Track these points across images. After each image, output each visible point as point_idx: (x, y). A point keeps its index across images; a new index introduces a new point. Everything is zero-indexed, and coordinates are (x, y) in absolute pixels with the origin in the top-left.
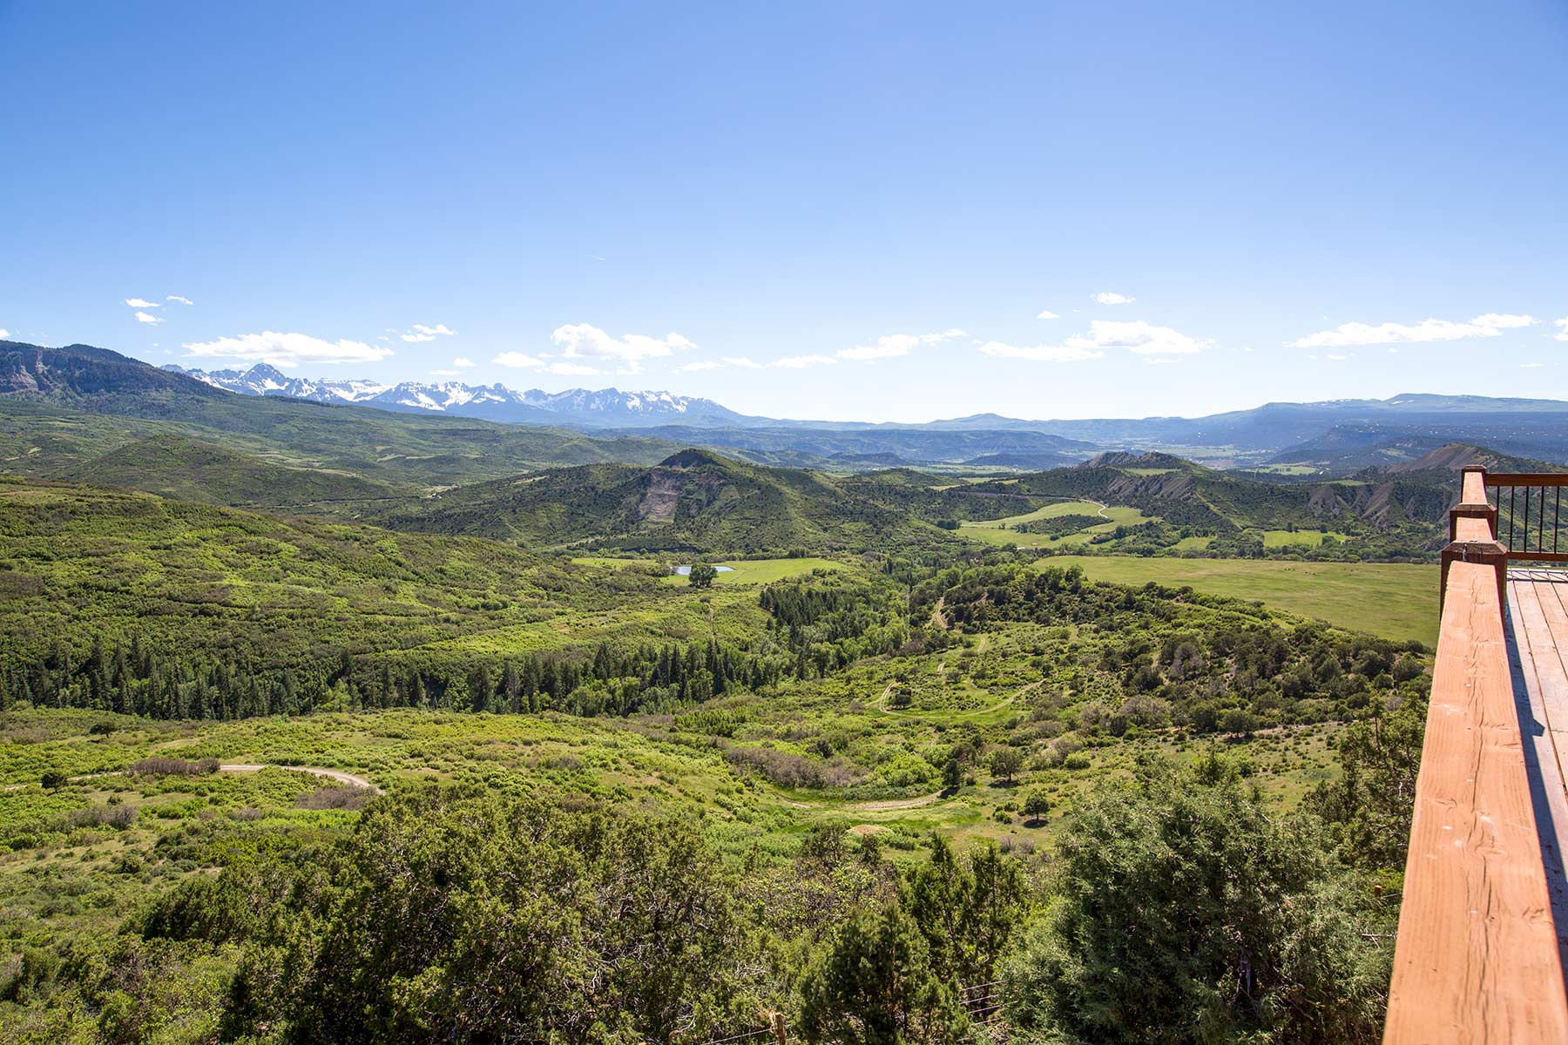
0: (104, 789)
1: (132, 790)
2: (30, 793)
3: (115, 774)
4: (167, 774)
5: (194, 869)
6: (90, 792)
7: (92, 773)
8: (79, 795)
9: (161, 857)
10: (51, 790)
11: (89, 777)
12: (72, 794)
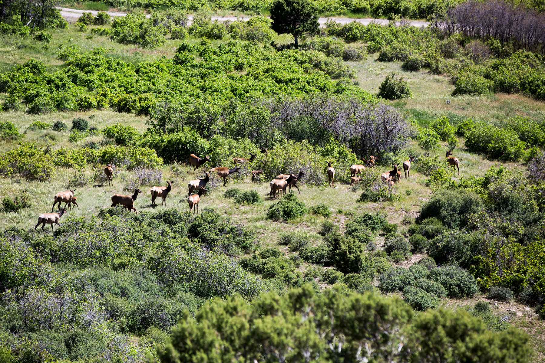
0: (384, 58)
1: (436, 71)
2: (251, 37)
3: (418, 24)
4: (517, 46)
5: (470, 295)
6: (357, 58)
7: (375, 13)
8: (334, 61)
9: (416, 248)
10: (288, 39)
11: (365, 22)
12: (322, 56)
